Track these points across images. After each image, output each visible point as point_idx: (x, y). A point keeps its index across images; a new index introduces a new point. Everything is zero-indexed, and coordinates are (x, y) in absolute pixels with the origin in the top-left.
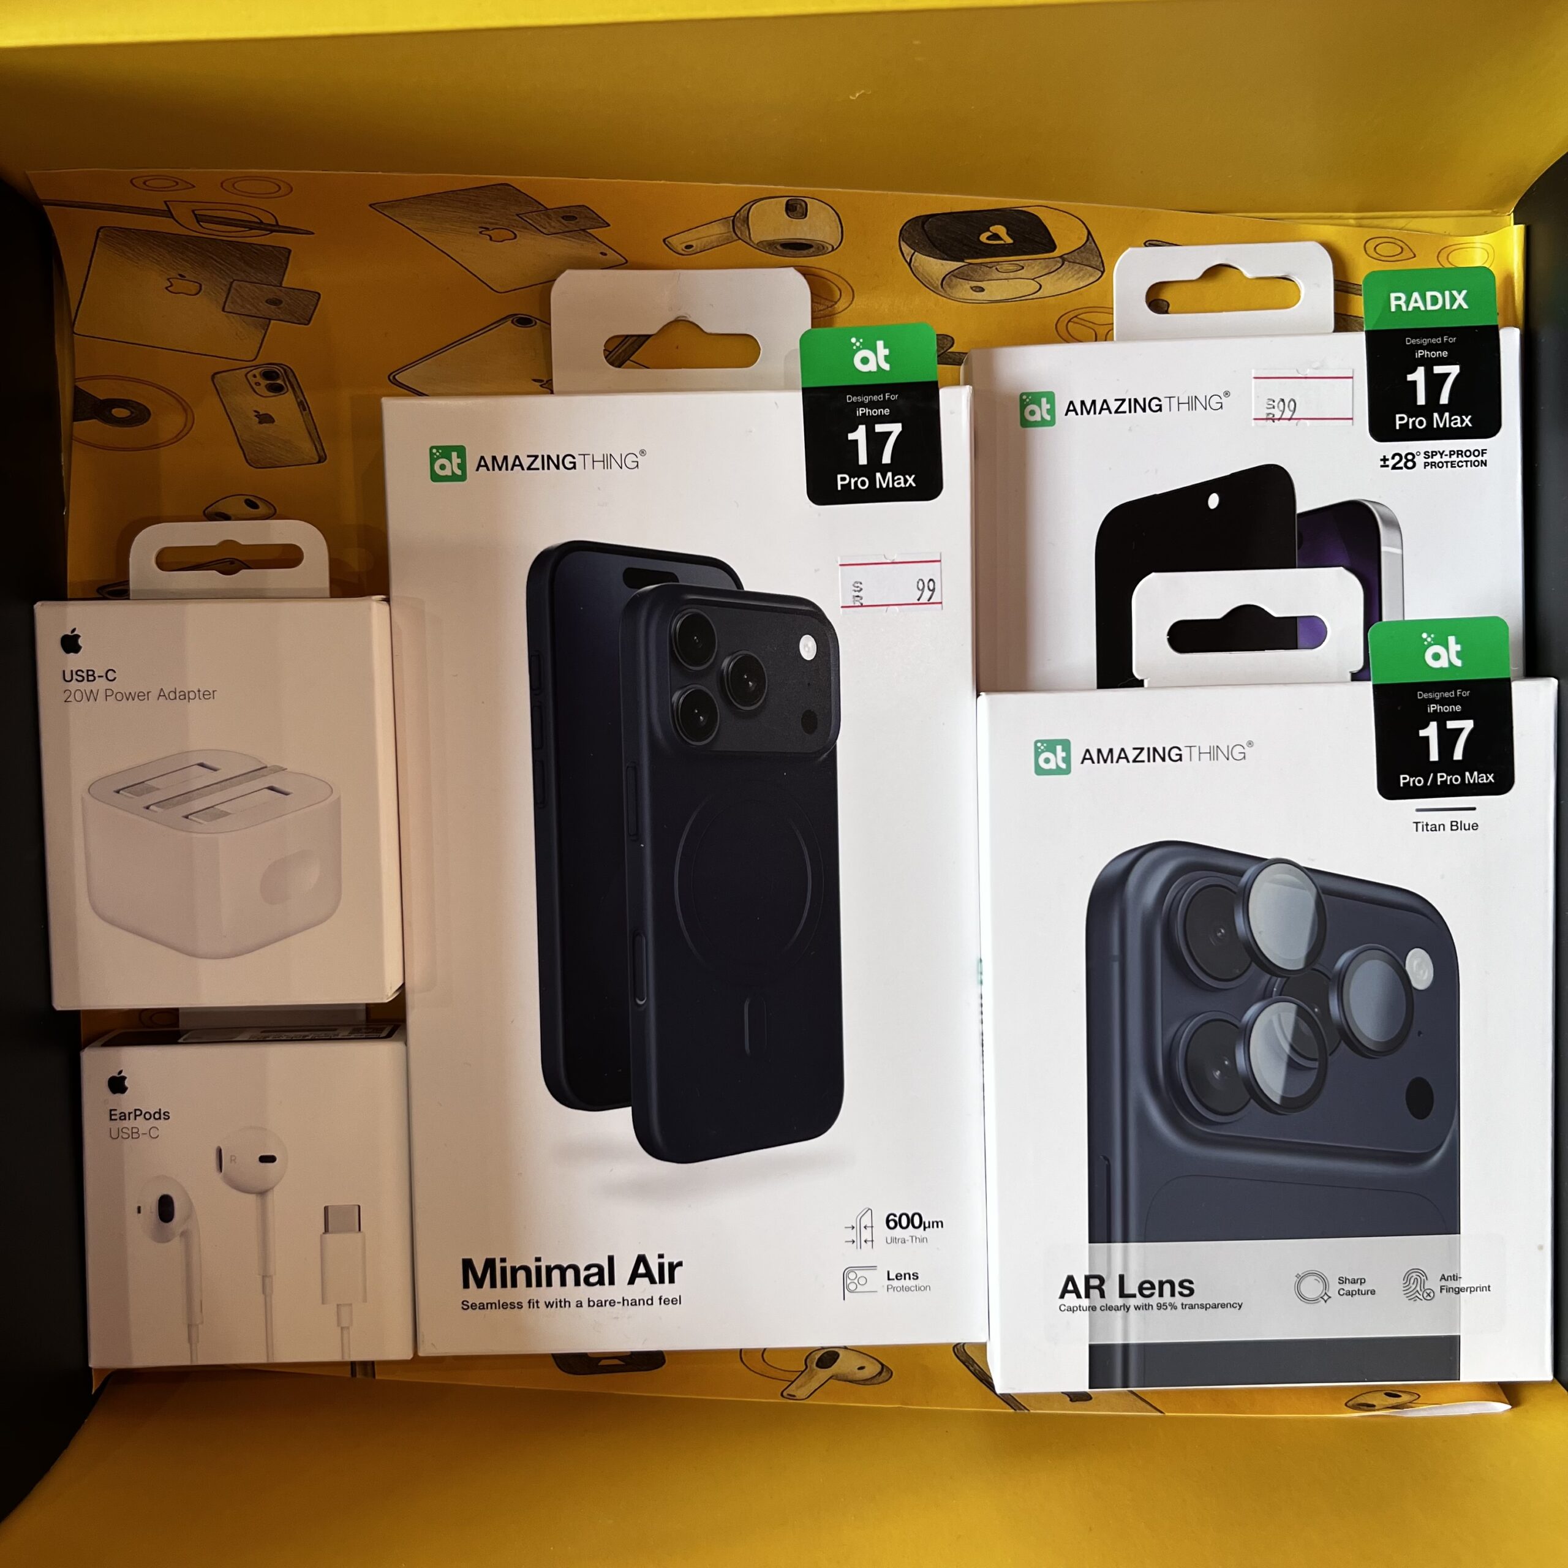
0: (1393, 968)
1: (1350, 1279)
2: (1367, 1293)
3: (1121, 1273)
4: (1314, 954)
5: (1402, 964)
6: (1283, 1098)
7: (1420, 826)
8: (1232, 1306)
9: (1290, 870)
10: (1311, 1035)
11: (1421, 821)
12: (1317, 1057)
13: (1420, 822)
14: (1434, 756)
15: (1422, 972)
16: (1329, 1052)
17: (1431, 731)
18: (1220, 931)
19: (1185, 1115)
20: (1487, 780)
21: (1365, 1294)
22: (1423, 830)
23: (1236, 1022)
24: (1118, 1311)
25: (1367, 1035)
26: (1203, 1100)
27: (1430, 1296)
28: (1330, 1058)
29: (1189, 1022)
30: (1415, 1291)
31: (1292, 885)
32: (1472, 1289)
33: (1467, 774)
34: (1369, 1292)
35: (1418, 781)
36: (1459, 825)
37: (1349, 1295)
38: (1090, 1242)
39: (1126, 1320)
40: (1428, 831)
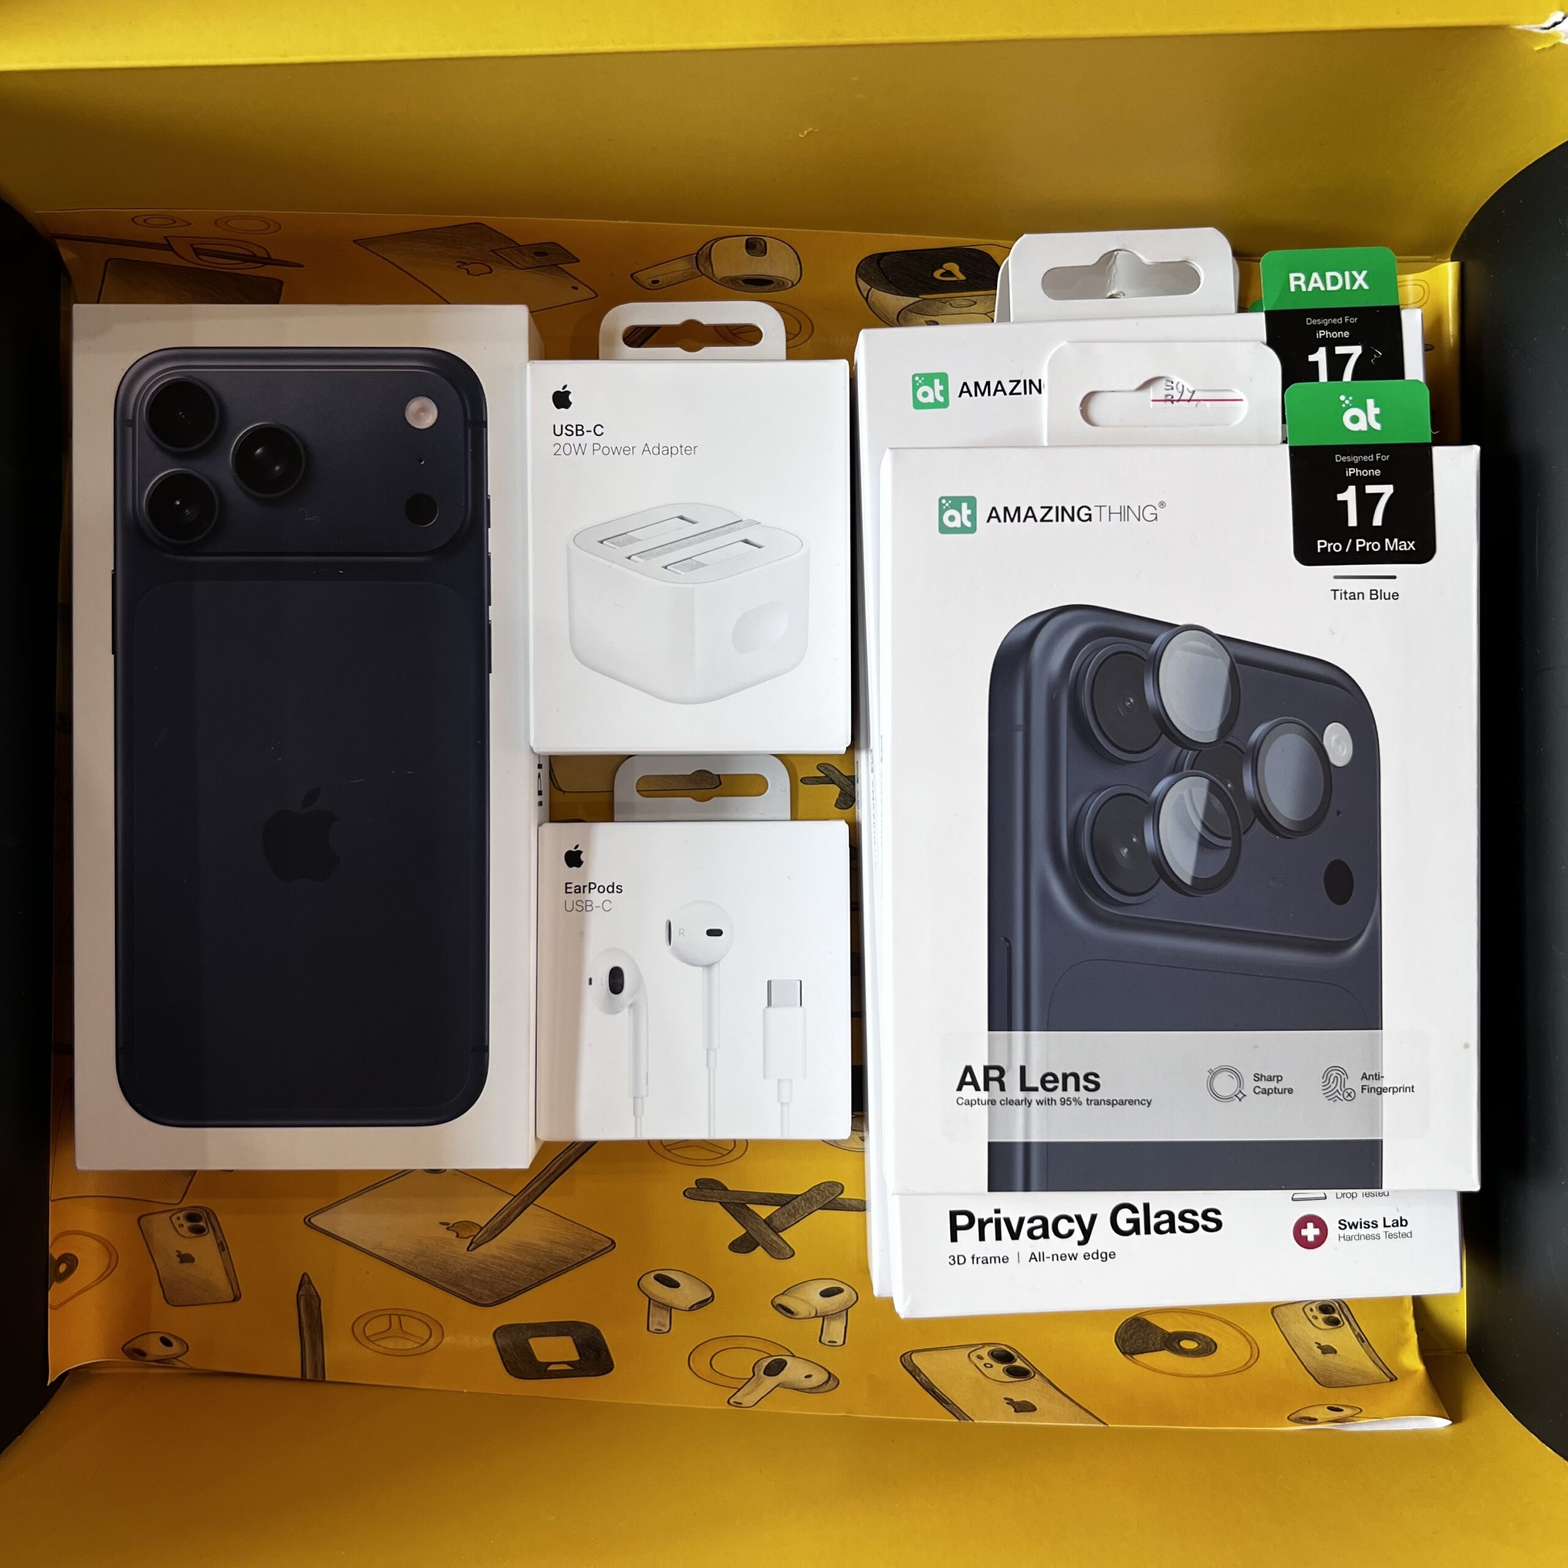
0: (1310, 743)
1: (1266, 1076)
2: (1283, 1091)
3: (1023, 1064)
4: (1226, 727)
5: (1320, 738)
6: (1194, 879)
7: (1338, 593)
8: (1140, 1103)
9: (1203, 637)
10: (1225, 813)
11: (1340, 589)
12: (1231, 836)
13: (1338, 590)
14: (1353, 521)
15: (1340, 748)
16: (1242, 831)
17: (1349, 496)
18: (1129, 701)
19: (1090, 894)
20: (1407, 547)
21: (1282, 1093)
22: (1341, 599)
23: (1145, 797)
24: (1018, 1106)
25: (1283, 814)
26: (1109, 879)
27: (1350, 1096)
28: (1244, 838)
29: (1097, 795)
30: (1335, 1090)
31: (1203, 652)
32: (1395, 1090)
33: (1387, 540)
34: (1287, 1091)
35: (1336, 547)
36: (1379, 594)
37: (1266, 1093)
38: (990, 1029)
39: (1027, 1118)
40: (1346, 599)
